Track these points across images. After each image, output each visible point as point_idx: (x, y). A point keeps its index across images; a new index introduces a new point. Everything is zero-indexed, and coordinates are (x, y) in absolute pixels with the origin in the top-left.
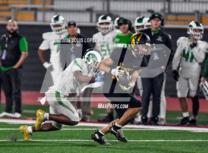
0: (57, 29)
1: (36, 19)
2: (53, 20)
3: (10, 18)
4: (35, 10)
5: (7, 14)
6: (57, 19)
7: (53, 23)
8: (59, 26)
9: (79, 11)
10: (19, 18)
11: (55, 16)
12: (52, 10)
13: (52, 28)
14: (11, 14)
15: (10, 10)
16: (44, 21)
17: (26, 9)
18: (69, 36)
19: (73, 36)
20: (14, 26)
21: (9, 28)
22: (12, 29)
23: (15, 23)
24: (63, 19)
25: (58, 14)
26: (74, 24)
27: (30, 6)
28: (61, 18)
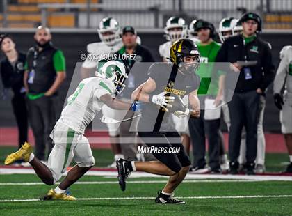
0: (107, 37)
2: (101, 26)
3: (39, 24)
4: (76, 11)
6: (107, 23)
7: (101, 29)
8: (110, 33)
9: (139, 12)
10: (53, 23)
11: (104, 20)
12: (100, 11)
14: (42, 17)
15: (39, 12)
16: (88, 27)
17: (63, 10)
19: (130, 48)
20: (46, 34)
21: (38, 38)
22: (43, 40)
23: (48, 30)
24: (116, 23)
25: (110, 16)
26: (132, 31)
27: (68, 6)
28: (113, 22)
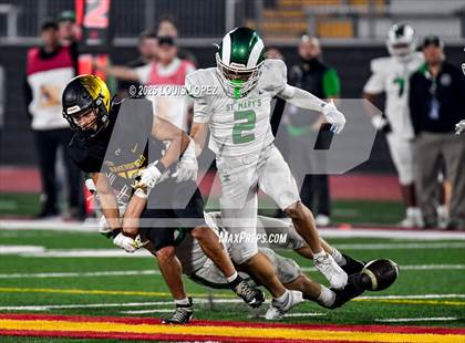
1: (355, 33)
5: (298, 26)
13: (391, 50)
18: (427, 66)
